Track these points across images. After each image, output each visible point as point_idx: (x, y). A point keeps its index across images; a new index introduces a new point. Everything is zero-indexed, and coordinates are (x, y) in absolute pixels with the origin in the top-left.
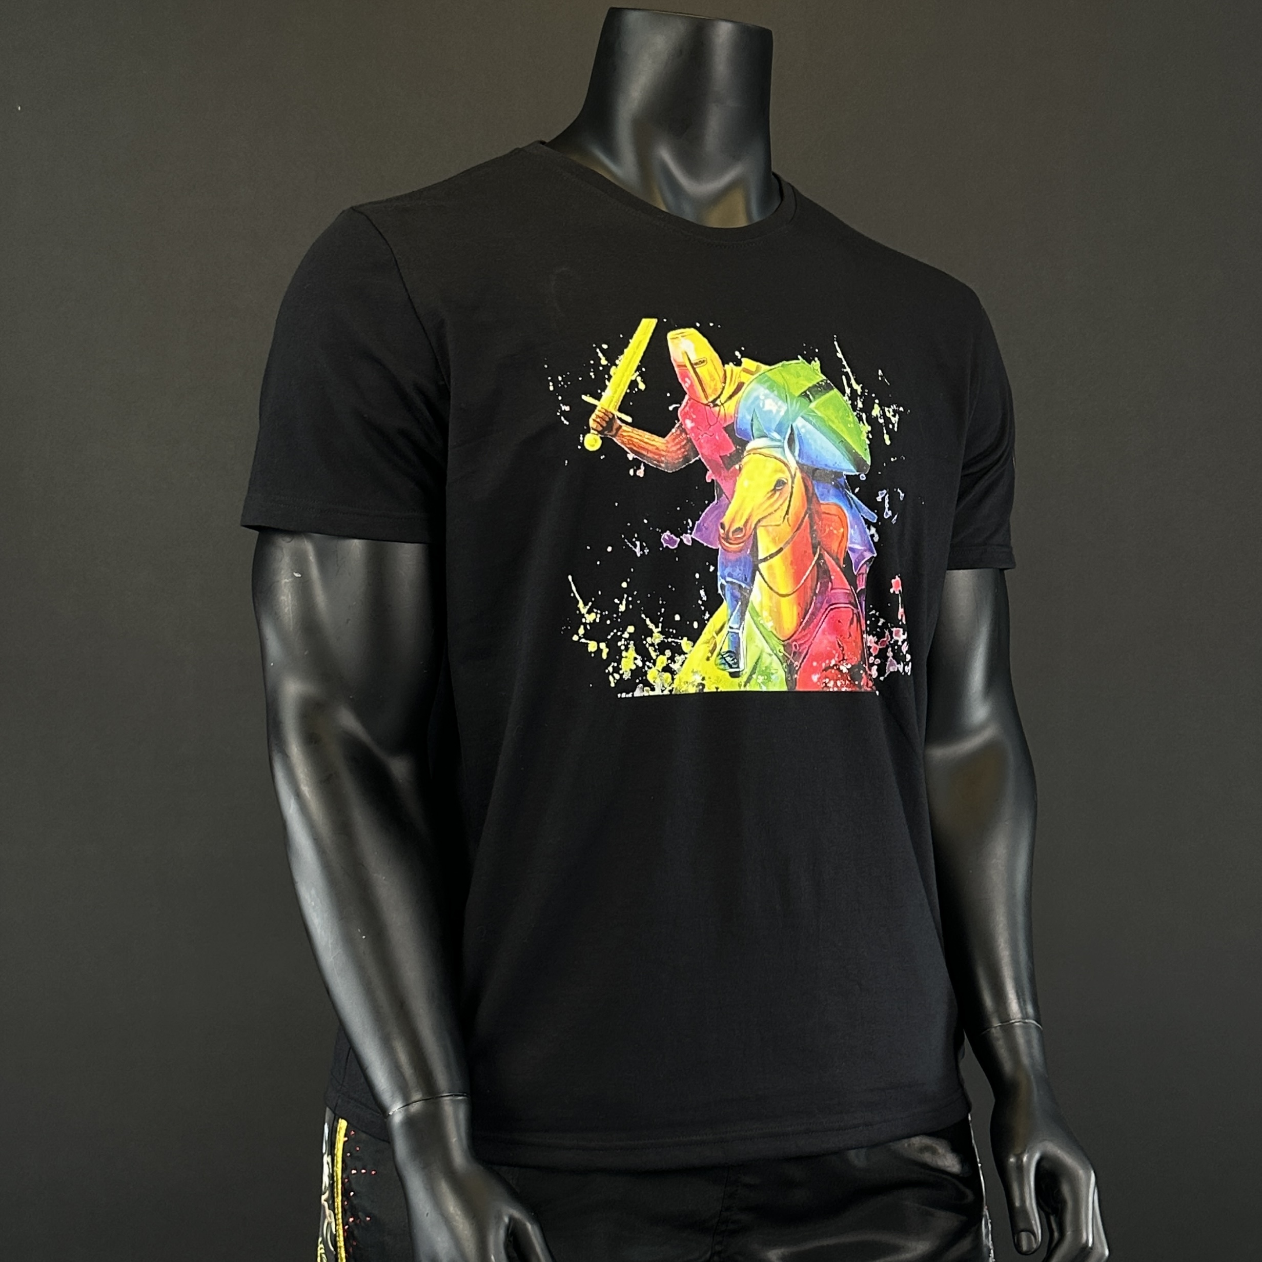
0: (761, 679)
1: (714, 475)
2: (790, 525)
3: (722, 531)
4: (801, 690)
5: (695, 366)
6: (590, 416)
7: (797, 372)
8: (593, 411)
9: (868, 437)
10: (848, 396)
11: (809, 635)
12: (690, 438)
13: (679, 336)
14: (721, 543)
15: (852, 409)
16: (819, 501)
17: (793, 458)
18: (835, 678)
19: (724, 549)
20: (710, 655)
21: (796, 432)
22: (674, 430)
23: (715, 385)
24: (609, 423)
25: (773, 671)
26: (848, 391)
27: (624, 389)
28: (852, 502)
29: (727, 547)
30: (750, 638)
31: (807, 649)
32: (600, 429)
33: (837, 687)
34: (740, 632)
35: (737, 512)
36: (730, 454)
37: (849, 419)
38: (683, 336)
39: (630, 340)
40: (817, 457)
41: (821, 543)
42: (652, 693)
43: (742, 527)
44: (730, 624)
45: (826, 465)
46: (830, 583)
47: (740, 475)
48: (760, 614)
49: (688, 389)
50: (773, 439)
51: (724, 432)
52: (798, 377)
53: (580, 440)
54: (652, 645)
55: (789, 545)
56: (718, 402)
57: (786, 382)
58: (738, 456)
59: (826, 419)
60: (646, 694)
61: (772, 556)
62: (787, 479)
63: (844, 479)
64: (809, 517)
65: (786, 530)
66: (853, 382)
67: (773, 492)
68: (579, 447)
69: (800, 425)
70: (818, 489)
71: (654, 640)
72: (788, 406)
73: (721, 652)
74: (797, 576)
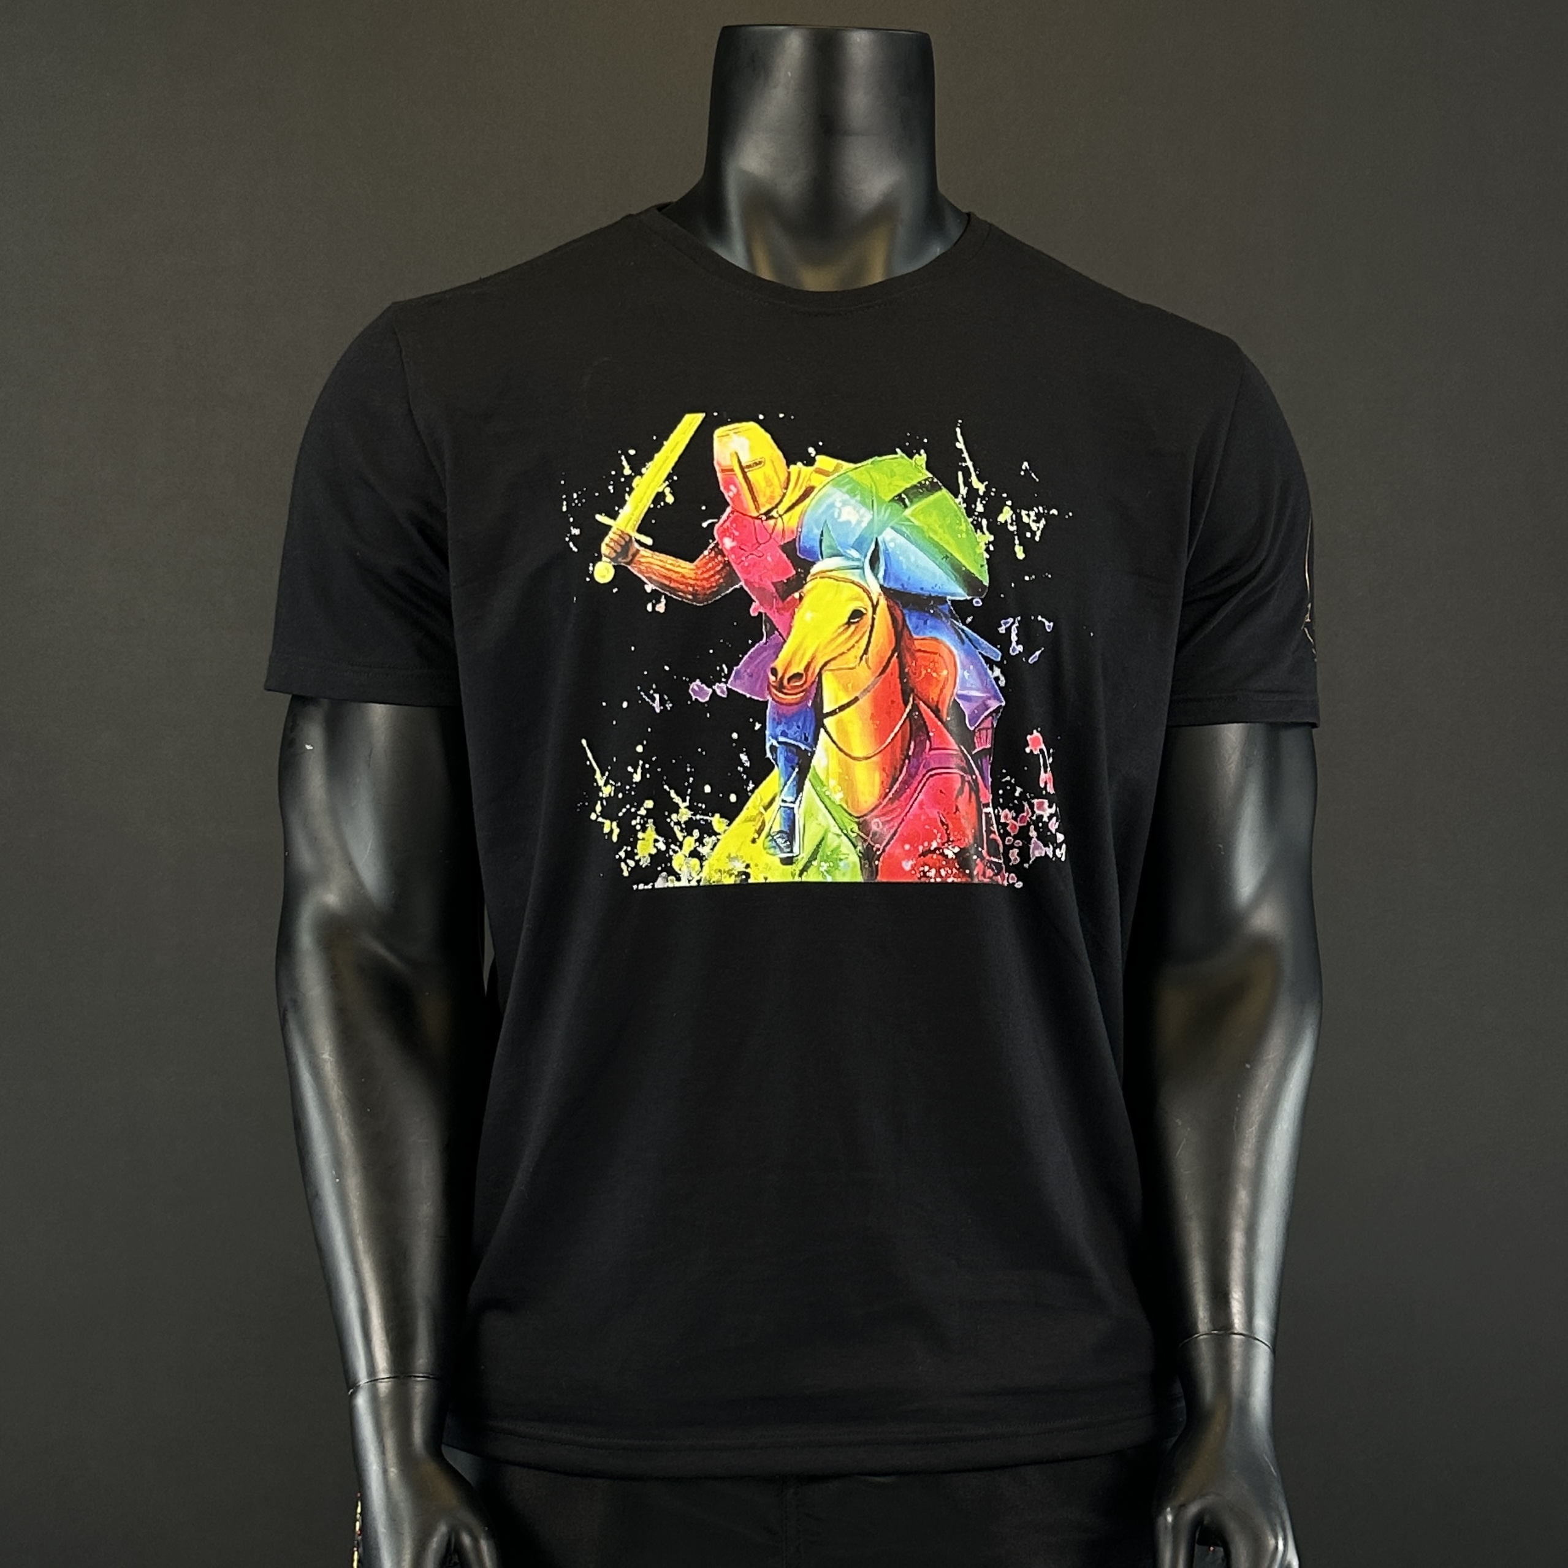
0: (825, 866)
1: (762, 607)
2: (869, 668)
3: (772, 678)
4: (885, 880)
5: (746, 470)
6: (602, 540)
7: (892, 470)
8: (606, 534)
9: (987, 550)
10: (963, 497)
11: (899, 810)
12: (728, 561)
13: (731, 433)
14: (770, 693)
15: (965, 515)
16: (911, 635)
17: (876, 581)
18: (937, 865)
19: (776, 702)
20: (756, 836)
21: (882, 547)
22: (706, 553)
23: (773, 492)
24: (625, 545)
25: (842, 857)
26: (963, 491)
27: (647, 503)
28: (963, 635)
29: (783, 699)
30: (810, 814)
31: (894, 829)
32: (614, 555)
33: (941, 877)
34: (796, 806)
35: (794, 654)
36: (788, 580)
37: (961, 528)
38: (736, 433)
39: (665, 443)
40: (909, 579)
41: (915, 690)
42: (677, 884)
43: (802, 672)
44: (783, 797)
45: (922, 589)
46: (928, 742)
47: (800, 606)
48: (825, 783)
49: (731, 499)
50: (848, 558)
51: (780, 551)
52: (892, 477)
53: (589, 570)
54: (678, 823)
55: (869, 694)
56: (774, 513)
57: (875, 483)
58: (799, 582)
59: (926, 528)
60: (670, 885)
61: (842, 708)
62: (866, 609)
63: (949, 607)
64: (897, 657)
65: (865, 675)
66: (974, 479)
67: (846, 626)
68: (588, 579)
69: (887, 539)
70: (910, 619)
71: (681, 818)
72: (873, 515)
73: (771, 832)
74: (881, 732)
